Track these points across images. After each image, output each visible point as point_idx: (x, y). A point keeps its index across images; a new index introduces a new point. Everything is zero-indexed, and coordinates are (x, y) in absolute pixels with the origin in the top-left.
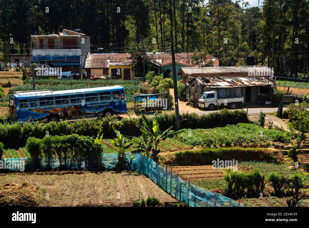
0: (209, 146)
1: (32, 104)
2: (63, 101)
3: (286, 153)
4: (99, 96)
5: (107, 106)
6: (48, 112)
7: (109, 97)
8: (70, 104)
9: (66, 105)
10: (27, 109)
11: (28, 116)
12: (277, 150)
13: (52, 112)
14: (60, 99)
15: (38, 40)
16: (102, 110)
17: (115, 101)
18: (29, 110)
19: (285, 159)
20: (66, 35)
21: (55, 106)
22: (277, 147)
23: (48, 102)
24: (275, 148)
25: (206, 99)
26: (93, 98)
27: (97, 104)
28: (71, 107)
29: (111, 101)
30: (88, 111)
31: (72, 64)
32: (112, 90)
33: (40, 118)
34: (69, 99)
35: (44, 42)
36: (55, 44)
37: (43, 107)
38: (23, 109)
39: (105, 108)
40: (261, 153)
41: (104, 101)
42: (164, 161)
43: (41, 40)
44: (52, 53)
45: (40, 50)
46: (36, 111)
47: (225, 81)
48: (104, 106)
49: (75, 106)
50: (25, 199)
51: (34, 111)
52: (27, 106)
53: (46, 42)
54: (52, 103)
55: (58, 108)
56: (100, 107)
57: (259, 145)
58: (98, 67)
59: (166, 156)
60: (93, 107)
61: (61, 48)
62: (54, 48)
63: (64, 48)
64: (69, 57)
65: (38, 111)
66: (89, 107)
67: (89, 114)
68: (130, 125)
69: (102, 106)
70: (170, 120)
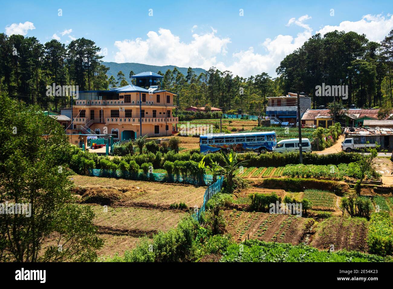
0: (293, 176)
1: (210, 141)
2: (231, 140)
3: (353, 186)
4: (256, 138)
5: (262, 145)
6: (220, 147)
7: (264, 139)
8: (235, 143)
9: (232, 144)
10: (206, 145)
11: (207, 149)
12: (346, 183)
13: (223, 147)
14: (228, 139)
15: (271, 101)
16: (258, 148)
17: (268, 142)
18: (208, 145)
19: (350, 191)
20: (290, 97)
21: (225, 144)
22: (347, 181)
23: (220, 141)
24: (345, 182)
25: (344, 144)
26: (252, 139)
27: (255, 143)
28: (236, 145)
29: (265, 142)
30: (248, 148)
31: (291, 117)
32: (266, 134)
33: (215, 151)
34: (235, 139)
35: (275, 102)
36: (282, 103)
37: (217, 144)
38: (204, 145)
39: (260, 147)
40: (330, 184)
41: (259, 142)
42: (253, 184)
43: (273, 101)
44: (278, 109)
45: (271, 107)
46: (212, 146)
47: (368, 131)
48: (259, 145)
49: (239, 145)
50: (112, 195)
51: (211, 146)
52: (206, 143)
53: (276, 101)
54: (223, 142)
55: (227, 145)
56: (256, 146)
57: (333, 178)
58: (311, 119)
59: (256, 181)
60: (251, 145)
61: (285, 106)
62: (280, 106)
63: (287, 106)
64: (289, 112)
65: (214, 146)
66: (249, 146)
67: (248, 150)
68: (265, 159)
69: (258, 145)
70: (295, 157)
